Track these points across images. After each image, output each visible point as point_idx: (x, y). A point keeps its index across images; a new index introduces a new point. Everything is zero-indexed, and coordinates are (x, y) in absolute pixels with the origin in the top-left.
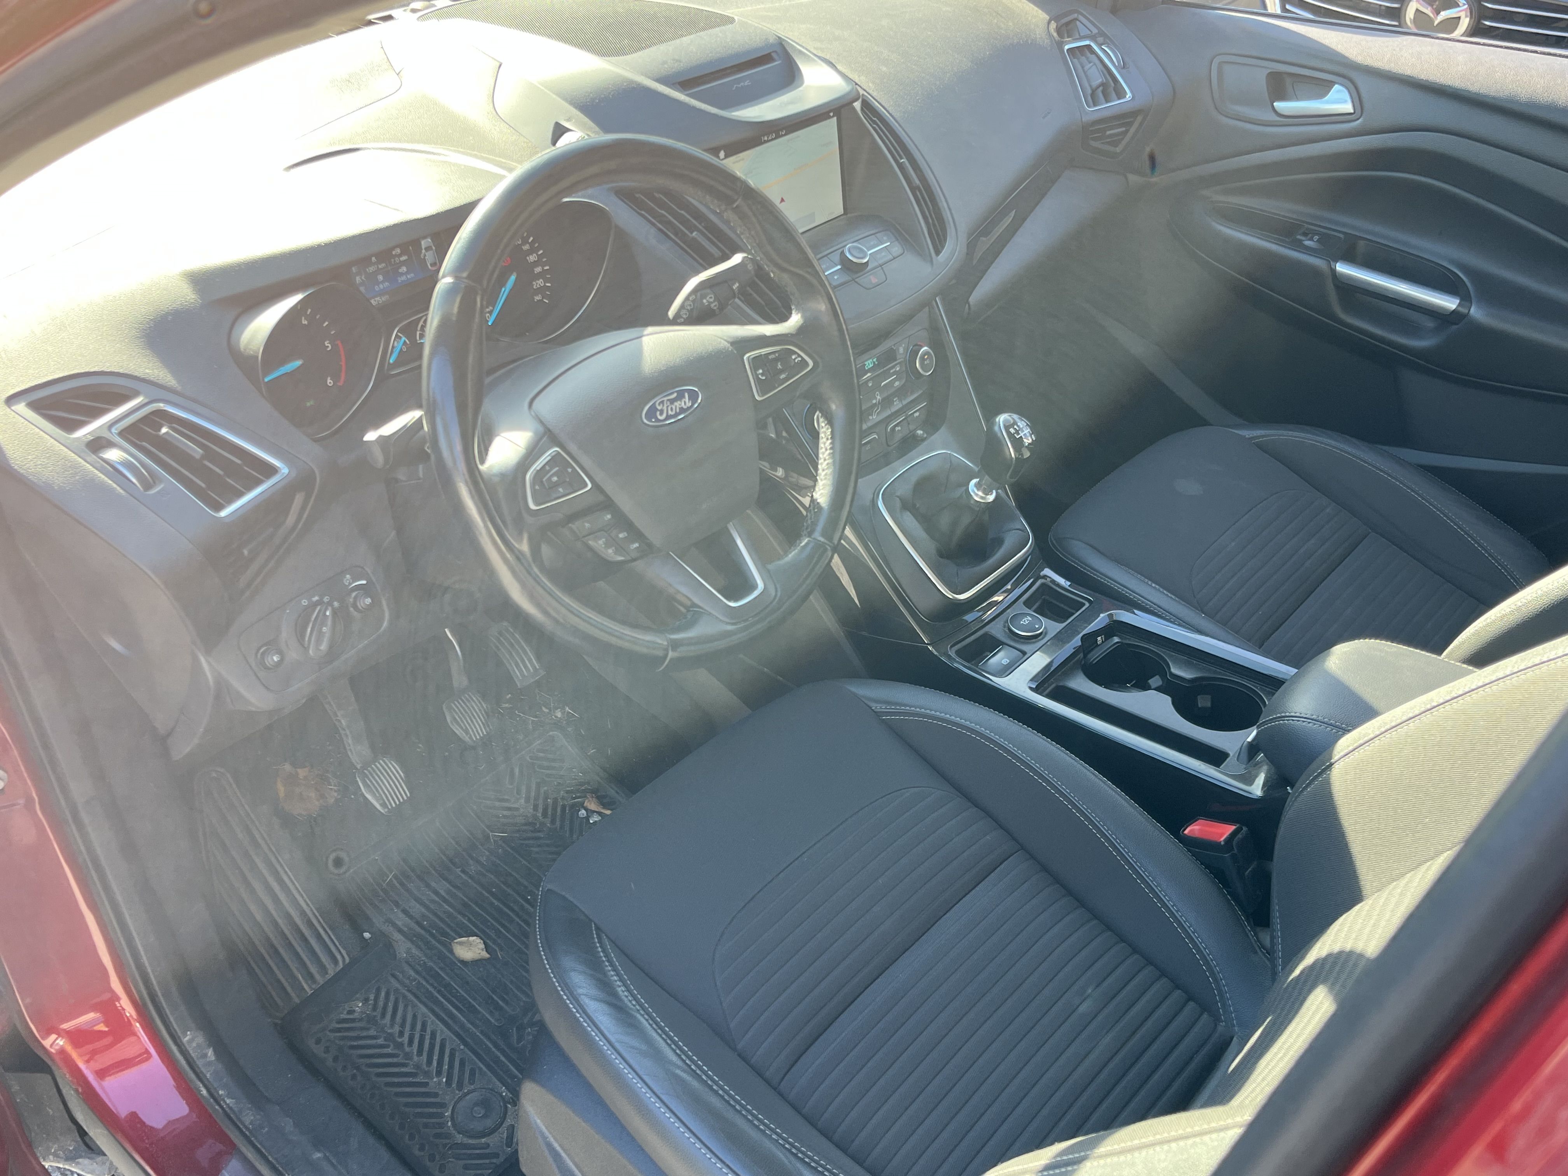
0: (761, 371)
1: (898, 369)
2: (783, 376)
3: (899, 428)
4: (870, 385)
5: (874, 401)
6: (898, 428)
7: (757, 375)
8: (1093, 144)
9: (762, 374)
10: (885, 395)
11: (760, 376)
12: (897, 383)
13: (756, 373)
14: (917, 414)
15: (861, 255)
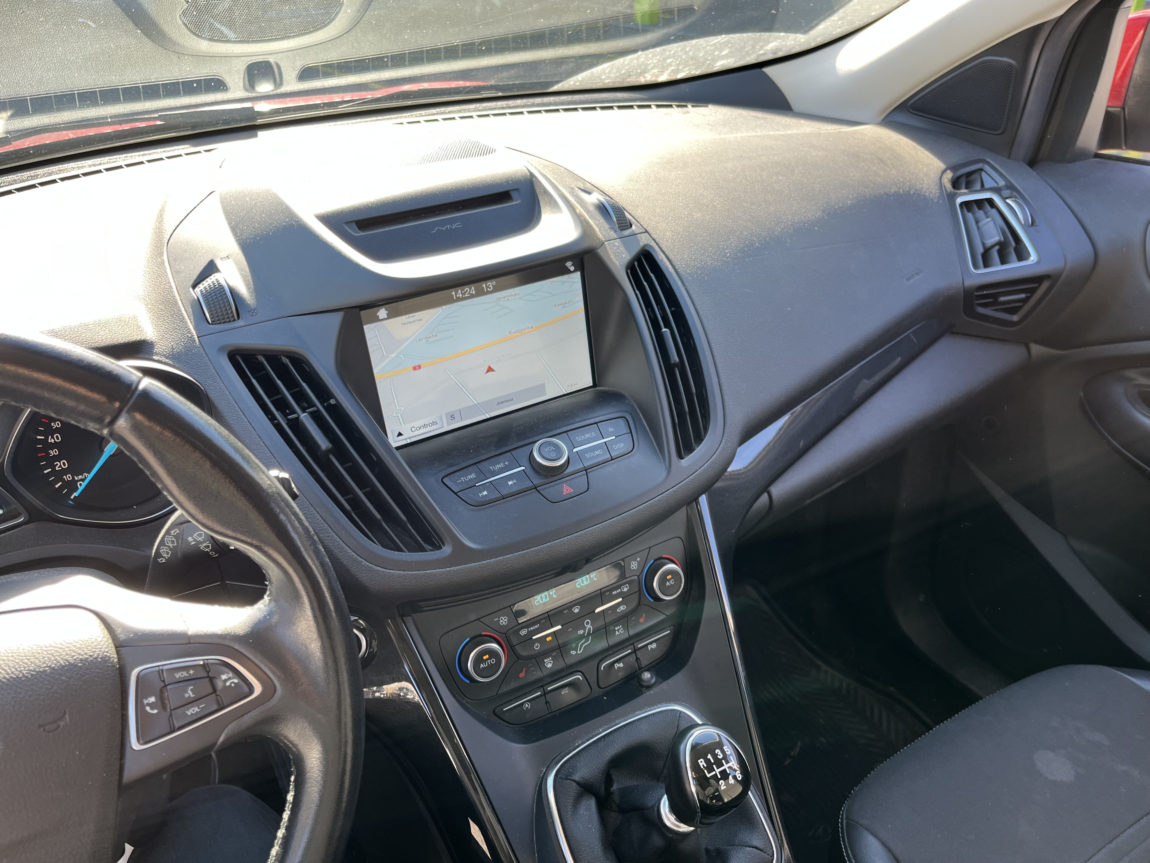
0: (152, 699)
1: (625, 590)
2: (193, 711)
3: (621, 665)
4: (576, 611)
5: (581, 632)
6: (616, 666)
7: (143, 706)
8: (981, 310)
9: (152, 706)
10: (600, 623)
11: (148, 709)
12: (622, 608)
13: (142, 702)
14: (654, 646)
15: (553, 455)
